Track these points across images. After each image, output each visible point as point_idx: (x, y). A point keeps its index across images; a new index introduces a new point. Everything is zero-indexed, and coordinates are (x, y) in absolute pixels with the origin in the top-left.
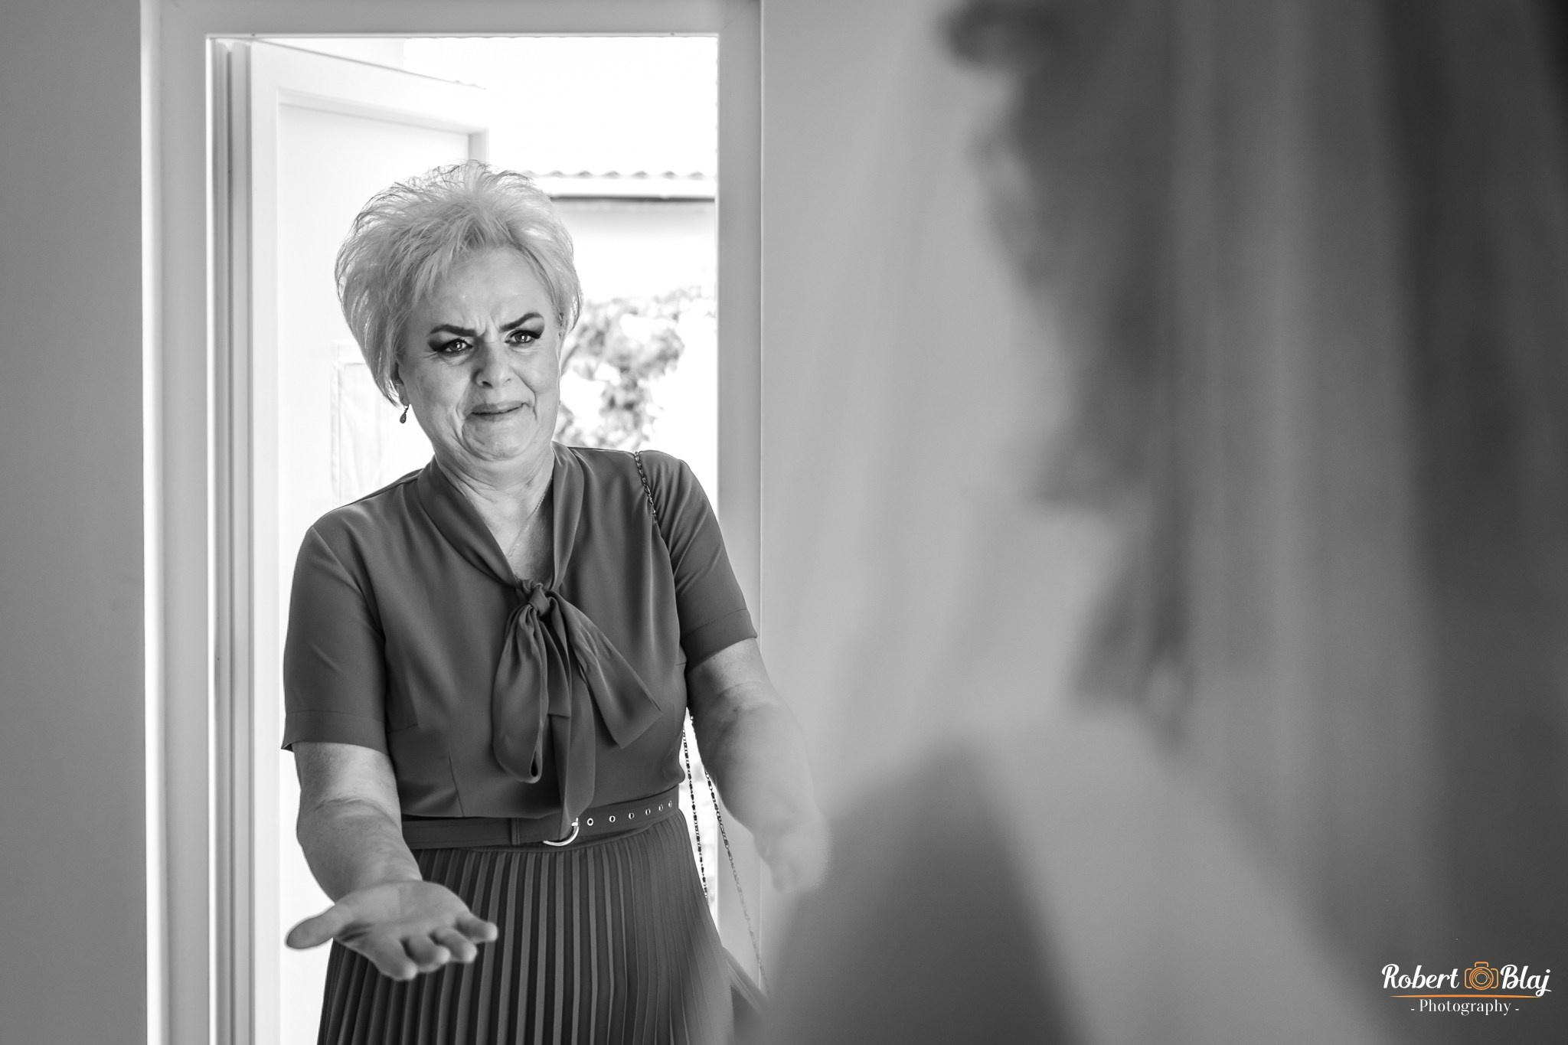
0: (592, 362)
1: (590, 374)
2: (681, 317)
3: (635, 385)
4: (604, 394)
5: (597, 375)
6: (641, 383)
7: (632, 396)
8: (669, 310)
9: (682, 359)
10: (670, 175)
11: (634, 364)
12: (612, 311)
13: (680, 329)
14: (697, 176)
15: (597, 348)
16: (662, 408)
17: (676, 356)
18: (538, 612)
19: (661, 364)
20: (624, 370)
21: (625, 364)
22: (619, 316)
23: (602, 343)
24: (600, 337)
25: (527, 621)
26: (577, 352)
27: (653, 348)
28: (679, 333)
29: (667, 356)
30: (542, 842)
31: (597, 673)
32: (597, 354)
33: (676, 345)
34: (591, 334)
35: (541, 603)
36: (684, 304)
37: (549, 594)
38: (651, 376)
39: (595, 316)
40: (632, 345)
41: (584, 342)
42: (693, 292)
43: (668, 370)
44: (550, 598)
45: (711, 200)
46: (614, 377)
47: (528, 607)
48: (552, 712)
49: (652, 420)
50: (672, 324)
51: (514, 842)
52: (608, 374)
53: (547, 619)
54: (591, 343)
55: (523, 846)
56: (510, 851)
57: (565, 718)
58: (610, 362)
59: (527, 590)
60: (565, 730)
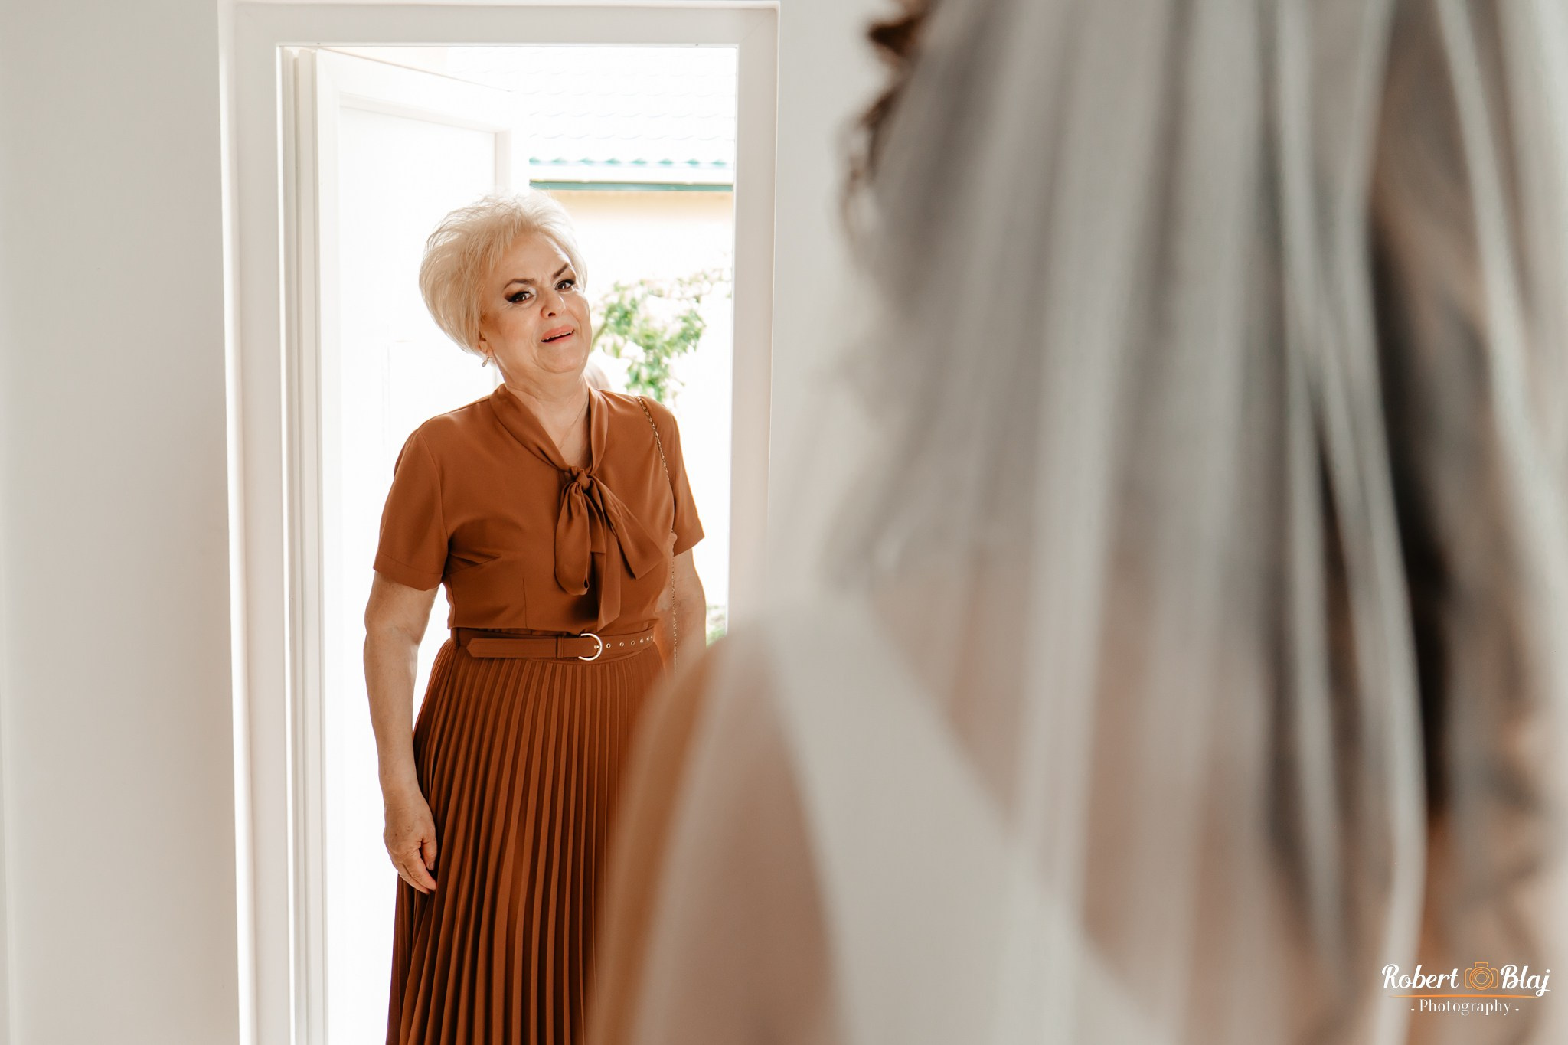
0: (620, 340)
1: (617, 352)
2: (702, 299)
3: (657, 362)
4: (630, 369)
5: (623, 352)
6: (665, 360)
7: (656, 373)
8: (692, 292)
9: (703, 338)
10: (693, 163)
11: (658, 343)
12: (638, 293)
13: (701, 310)
14: (718, 164)
15: (624, 327)
16: (683, 384)
17: (697, 336)
18: (582, 488)
19: (683, 342)
20: (648, 348)
21: (650, 342)
22: (644, 296)
23: (629, 324)
24: (626, 317)
25: (576, 492)
26: (606, 330)
27: (677, 327)
28: (700, 314)
29: (689, 336)
30: (577, 658)
31: (623, 529)
32: (623, 333)
33: (698, 324)
34: (616, 314)
35: (584, 481)
36: (706, 286)
37: (589, 477)
38: (675, 354)
39: (622, 297)
40: (656, 325)
41: (611, 321)
42: (716, 275)
43: (690, 348)
44: (590, 479)
45: (729, 187)
46: (640, 355)
47: (576, 484)
48: (593, 551)
49: (675, 394)
50: (695, 306)
51: (559, 657)
52: (634, 352)
53: (588, 492)
54: (618, 323)
55: (565, 659)
56: (556, 662)
57: (602, 554)
58: (636, 341)
59: (575, 473)
60: (602, 562)
